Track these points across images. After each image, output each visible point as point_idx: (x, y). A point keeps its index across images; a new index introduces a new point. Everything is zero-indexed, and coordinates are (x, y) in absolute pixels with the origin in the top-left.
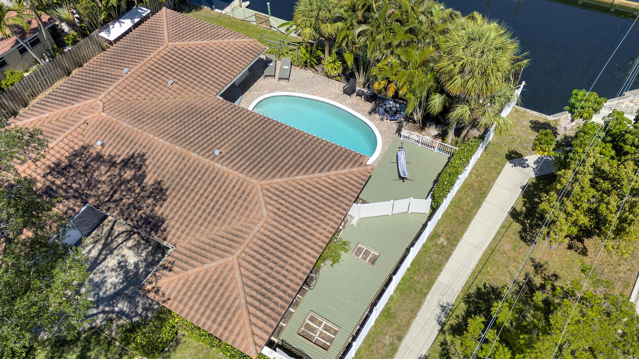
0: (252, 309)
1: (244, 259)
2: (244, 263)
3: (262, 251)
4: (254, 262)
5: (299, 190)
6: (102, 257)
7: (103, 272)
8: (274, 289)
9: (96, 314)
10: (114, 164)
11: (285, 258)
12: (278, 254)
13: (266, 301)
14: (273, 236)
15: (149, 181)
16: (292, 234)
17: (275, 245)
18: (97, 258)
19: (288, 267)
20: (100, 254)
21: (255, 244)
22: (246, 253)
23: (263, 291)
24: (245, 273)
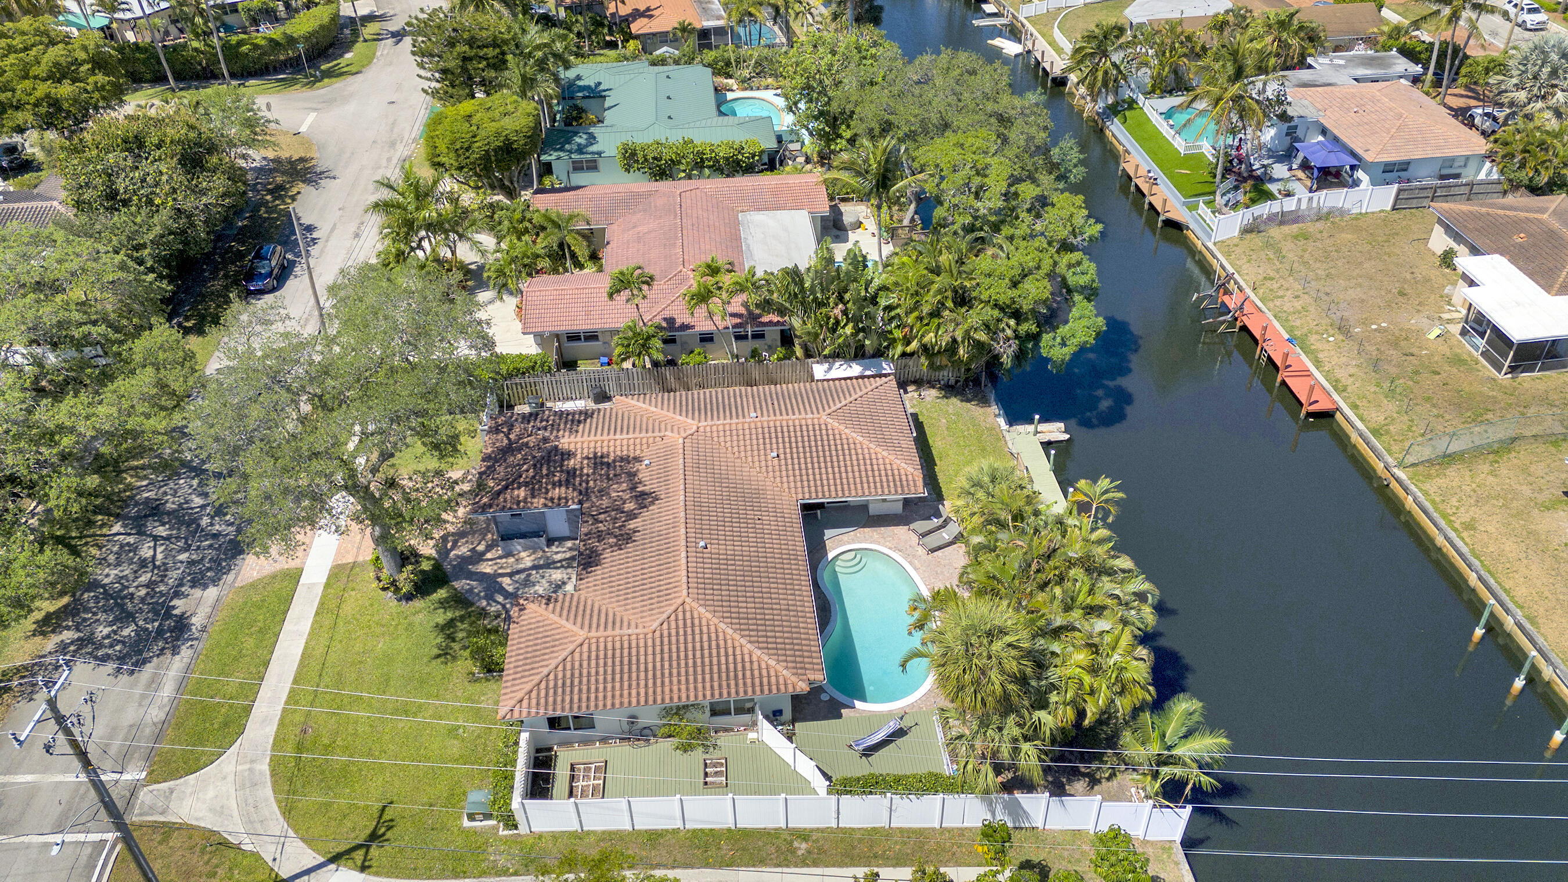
0: (543, 685)
1: (590, 644)
2: (585, 647)
3: (610, 653)
4: (594, 654)
5: (709, 637)
6: (559, 565)
7: (543, 577)
8: (576, 689)
9: (498, 603)
10: (633, 488)
11: (618, 677)
12: (618, 669)
13: (560, 690)
14: (634, 652)
15: (632, 524)
16: (650, 666)
17: (626, 660)
18: (555, 562)
19: (609, 686)
20: (560, 561)
21: (613, 642)
22: (597, 642)
23: (568, 682)
24: (577, 655)
